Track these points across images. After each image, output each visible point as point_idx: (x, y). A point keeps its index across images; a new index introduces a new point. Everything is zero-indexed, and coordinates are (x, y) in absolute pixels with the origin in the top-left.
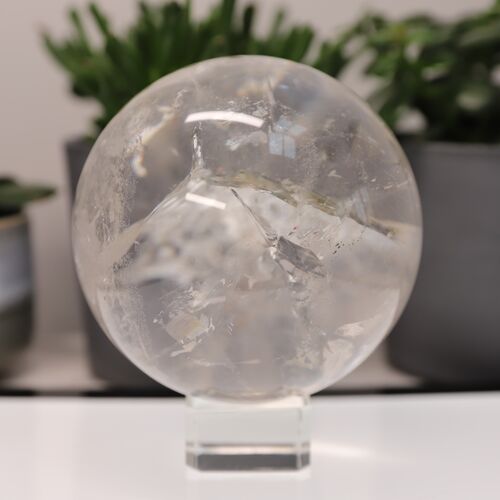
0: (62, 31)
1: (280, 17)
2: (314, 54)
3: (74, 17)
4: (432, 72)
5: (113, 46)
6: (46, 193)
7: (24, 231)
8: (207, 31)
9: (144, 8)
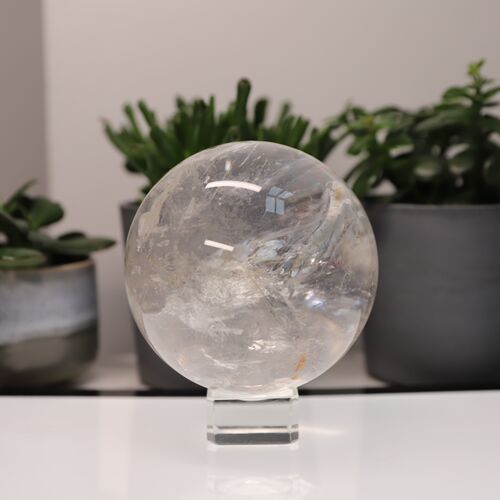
0: (119, 122)
1: (286, 108)
2: (306, 139)
3: (128, 111)
4: (395, 152)
5: (156, 133)
6: (108, 244)
7: (91, 271)
8: (226, 121)
9: (180, 103)
